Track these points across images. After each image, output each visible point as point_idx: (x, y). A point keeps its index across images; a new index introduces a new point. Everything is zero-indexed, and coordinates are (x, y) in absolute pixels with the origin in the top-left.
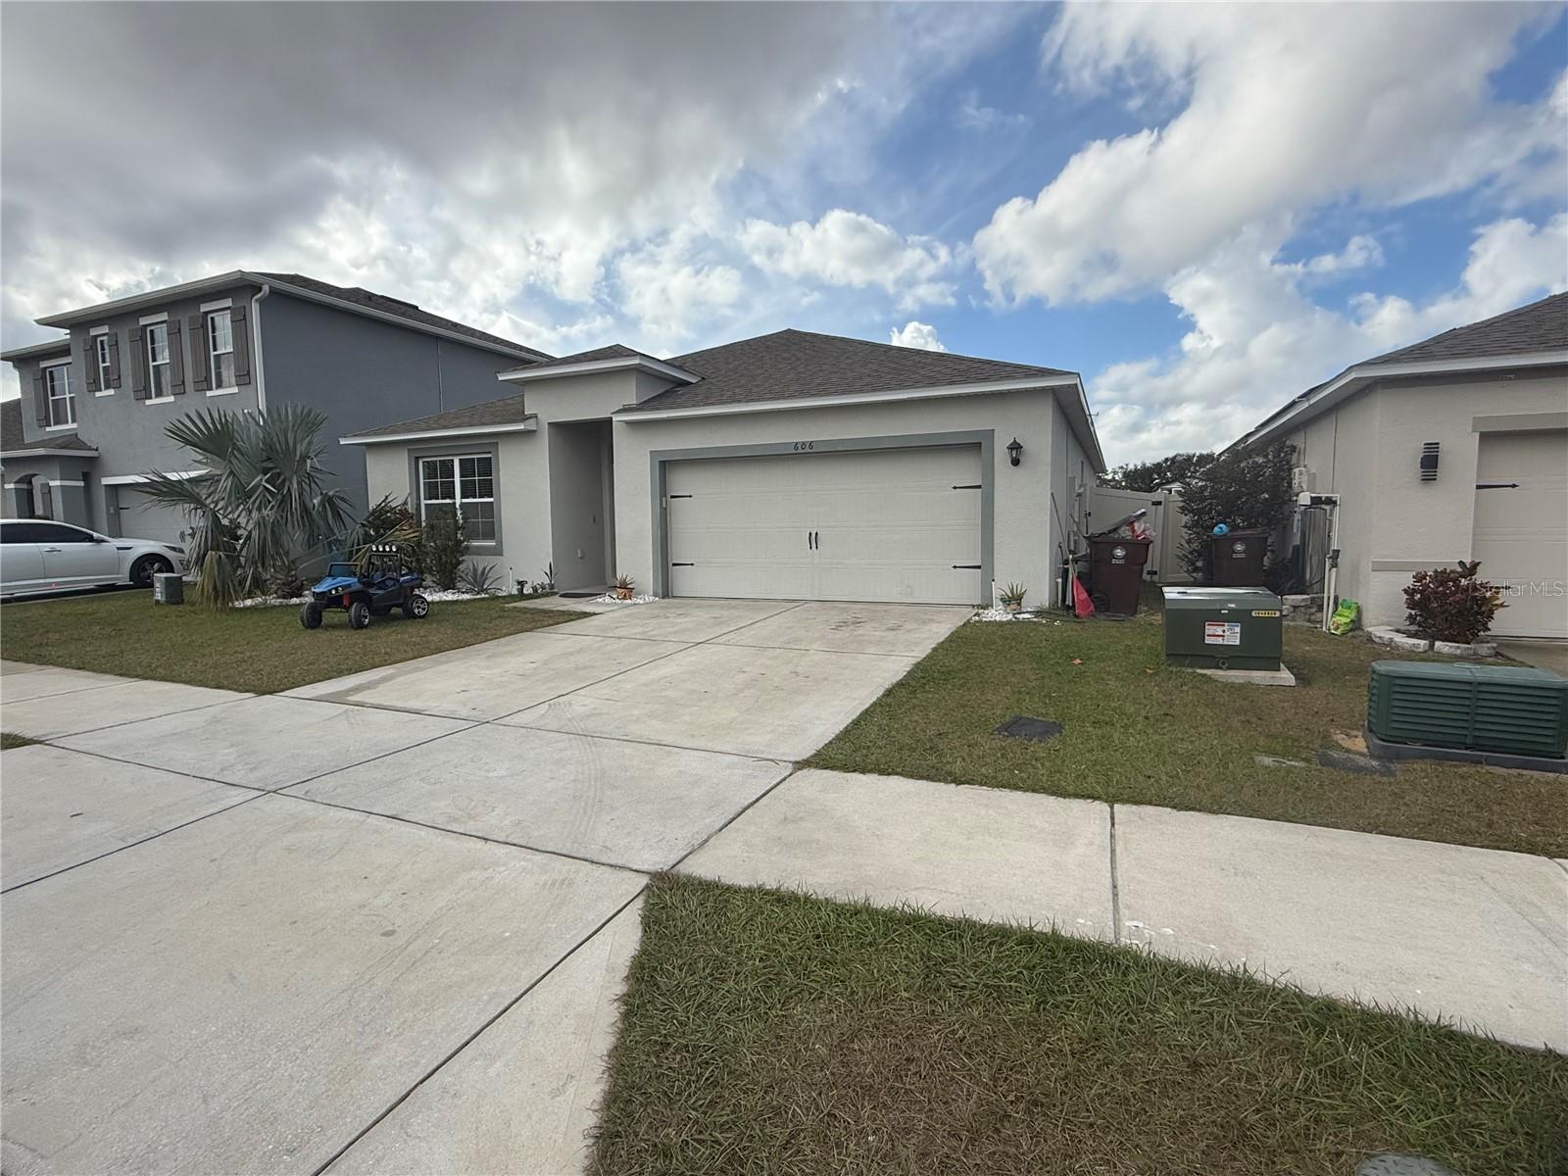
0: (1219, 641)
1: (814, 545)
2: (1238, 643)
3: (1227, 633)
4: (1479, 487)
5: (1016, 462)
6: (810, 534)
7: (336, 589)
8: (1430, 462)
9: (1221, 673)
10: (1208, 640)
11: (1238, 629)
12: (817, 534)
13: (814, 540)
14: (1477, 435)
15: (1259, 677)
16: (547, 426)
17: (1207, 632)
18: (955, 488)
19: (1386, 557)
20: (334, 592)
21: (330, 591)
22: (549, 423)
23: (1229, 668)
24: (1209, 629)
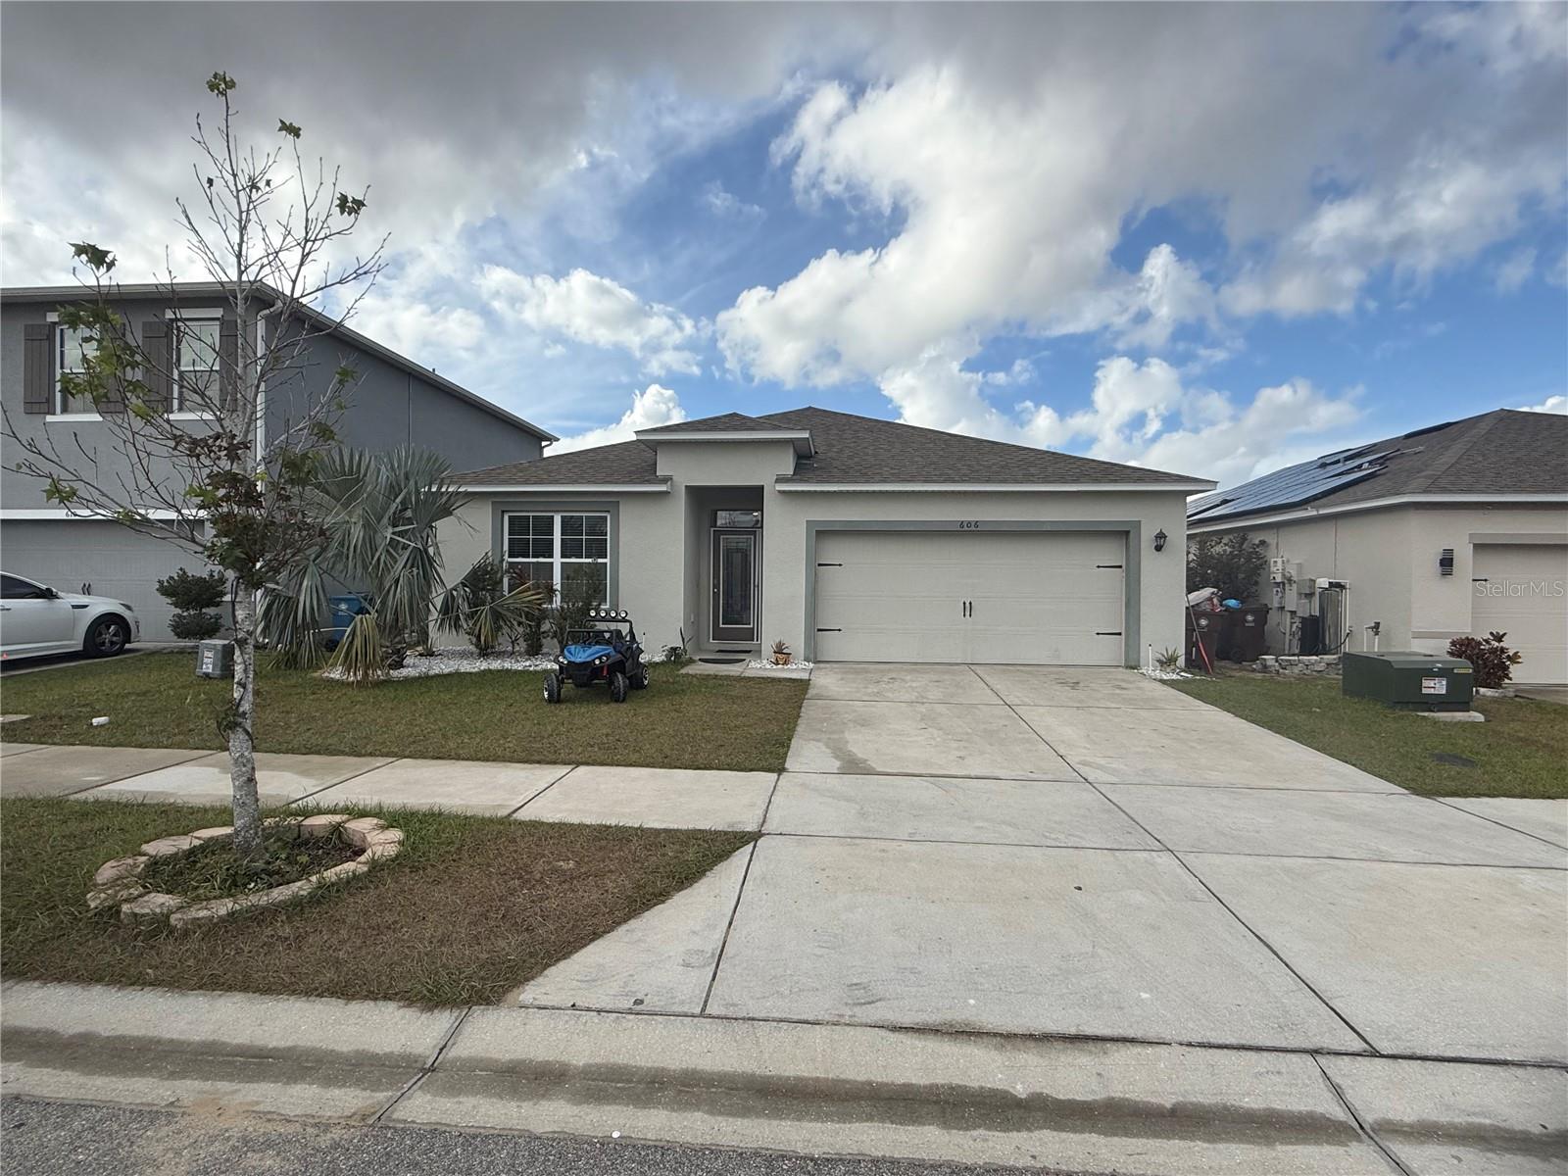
0: (1432, 691)
1: (968, 613)
2: (1444, 692)
3: (1437, 686)
4: (1474, 580)
5: (1159, 548)
6: (964, 603)
7: (600, 658)
8: (1447, 563)
9: (1432, 714)
10: (1424, 691)
11: (1444, 683)
12: (970, 603)
13: (968, 609)
14: (1472, 545)
15: (1460, 716)
16: (684, 488)
17: (1424, 685)
18: (1098, 567)
19: (1420, 628)
20: (597, 662)
21: (594, 660)
22: (686, 486)
23: (1439, 711)
24: (1425, 683)
